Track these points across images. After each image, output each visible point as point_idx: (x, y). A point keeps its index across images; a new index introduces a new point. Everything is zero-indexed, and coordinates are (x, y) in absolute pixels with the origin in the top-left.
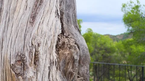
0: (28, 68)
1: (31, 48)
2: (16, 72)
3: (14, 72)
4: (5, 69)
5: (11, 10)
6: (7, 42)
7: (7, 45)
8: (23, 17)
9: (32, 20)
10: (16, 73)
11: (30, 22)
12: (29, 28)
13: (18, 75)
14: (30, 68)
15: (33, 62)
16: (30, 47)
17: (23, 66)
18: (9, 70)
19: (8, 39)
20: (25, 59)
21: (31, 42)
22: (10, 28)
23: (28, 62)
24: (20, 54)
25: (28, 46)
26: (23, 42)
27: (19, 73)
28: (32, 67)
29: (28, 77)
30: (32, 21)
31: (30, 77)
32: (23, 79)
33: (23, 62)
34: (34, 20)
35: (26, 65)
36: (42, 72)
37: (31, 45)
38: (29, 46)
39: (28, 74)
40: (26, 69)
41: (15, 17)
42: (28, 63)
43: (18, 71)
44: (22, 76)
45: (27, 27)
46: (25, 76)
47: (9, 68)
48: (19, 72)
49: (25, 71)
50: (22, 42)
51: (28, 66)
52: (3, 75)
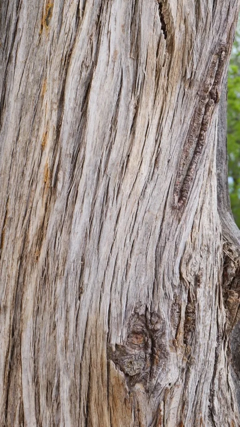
0: (165, 355)
1: (176, 291)
2: (127, 370)
3: (122, 370)
4: (88, 362)
5: (113, 164)
6: (101, 273)
7: (101, 280)
8: (149, 190)
9: (179, 201)
10: (127, 375)
11: (173, 208)
12: (170, 225)
13: (131, 379)
14: (172, 355)
15: (181, 337)
16: (173, 286)
17: (150, 351)
18: (102, 365)
19: (103, 262)
20: (158, 326)
21: (177, 271)
22: (108, 225)
23: (167, 337)
24: (142, 311)
25: (168, 284)
26: (151, 273)
27: (138, 375)
28: (179, 352)
29: (164, 384)
30: (180, 205)
31: (168, 386)
32: (147, 391)
33: (151, 337)
34: (184, 201)
35: (160, 346)
36: (199, 367)
37: (177, 282)
38: (172, 284)
39: (163, 376)
40: (161, 358)
41: (126, 188)
42: (167, 341)
43: (136, 367)
44: (145, 384)
45: (165, 223)
46: (154, 382)
47: (102, 359)
48: (137, 371)
49: (155, 367)
50: (149, 271)
51: (168, 348)
52: (78, 381)
